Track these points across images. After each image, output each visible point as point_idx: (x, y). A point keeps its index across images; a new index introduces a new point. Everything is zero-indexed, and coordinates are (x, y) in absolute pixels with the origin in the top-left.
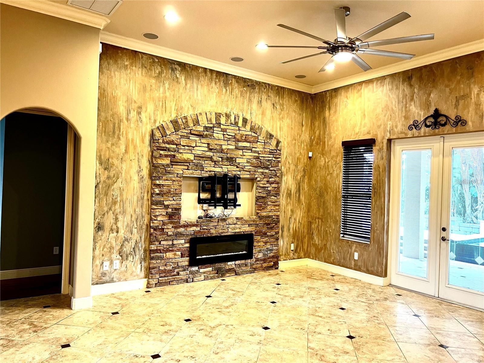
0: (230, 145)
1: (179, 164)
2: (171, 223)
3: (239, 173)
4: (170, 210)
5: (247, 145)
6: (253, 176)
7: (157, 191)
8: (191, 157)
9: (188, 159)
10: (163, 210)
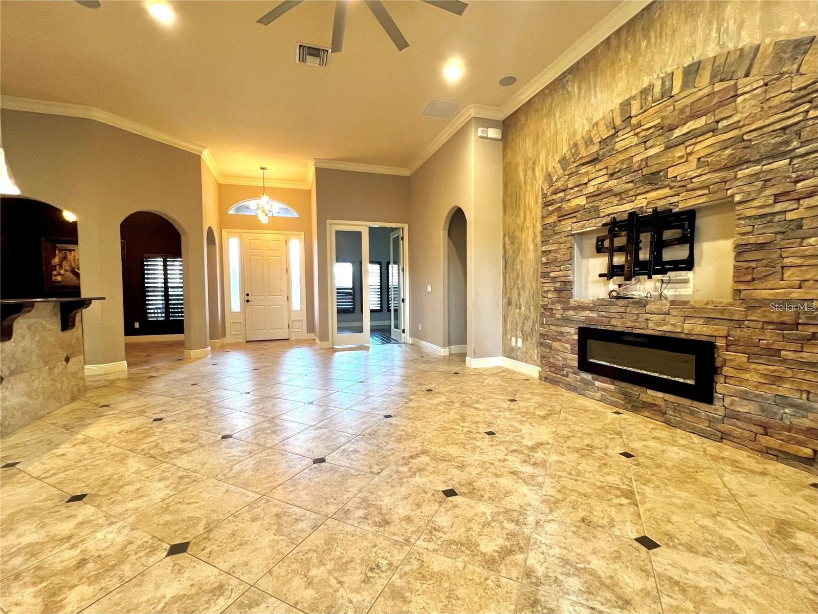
0: (651, 147)
1: (566, 217)
2: (560, 302)
3: (676, 199)
4: (558, 284)
5: (702, 121)
6: (720, 195)
7: (544, 260)
8: (582, 201)
9: (578, 205)
10: (551, 284)
